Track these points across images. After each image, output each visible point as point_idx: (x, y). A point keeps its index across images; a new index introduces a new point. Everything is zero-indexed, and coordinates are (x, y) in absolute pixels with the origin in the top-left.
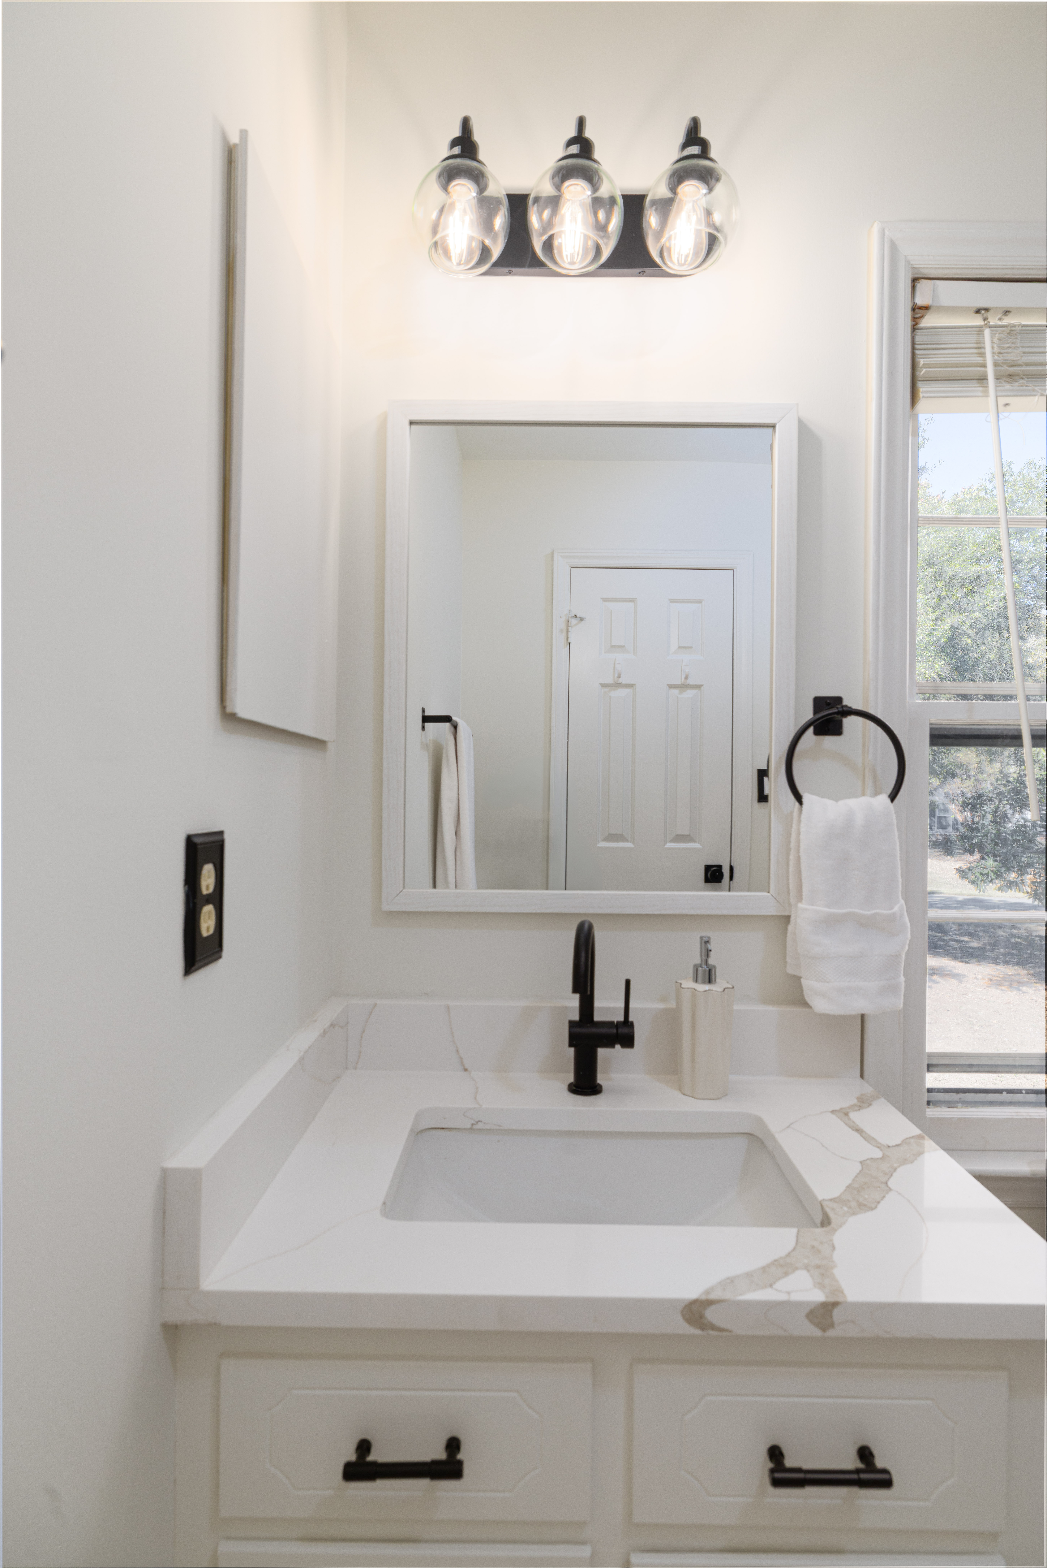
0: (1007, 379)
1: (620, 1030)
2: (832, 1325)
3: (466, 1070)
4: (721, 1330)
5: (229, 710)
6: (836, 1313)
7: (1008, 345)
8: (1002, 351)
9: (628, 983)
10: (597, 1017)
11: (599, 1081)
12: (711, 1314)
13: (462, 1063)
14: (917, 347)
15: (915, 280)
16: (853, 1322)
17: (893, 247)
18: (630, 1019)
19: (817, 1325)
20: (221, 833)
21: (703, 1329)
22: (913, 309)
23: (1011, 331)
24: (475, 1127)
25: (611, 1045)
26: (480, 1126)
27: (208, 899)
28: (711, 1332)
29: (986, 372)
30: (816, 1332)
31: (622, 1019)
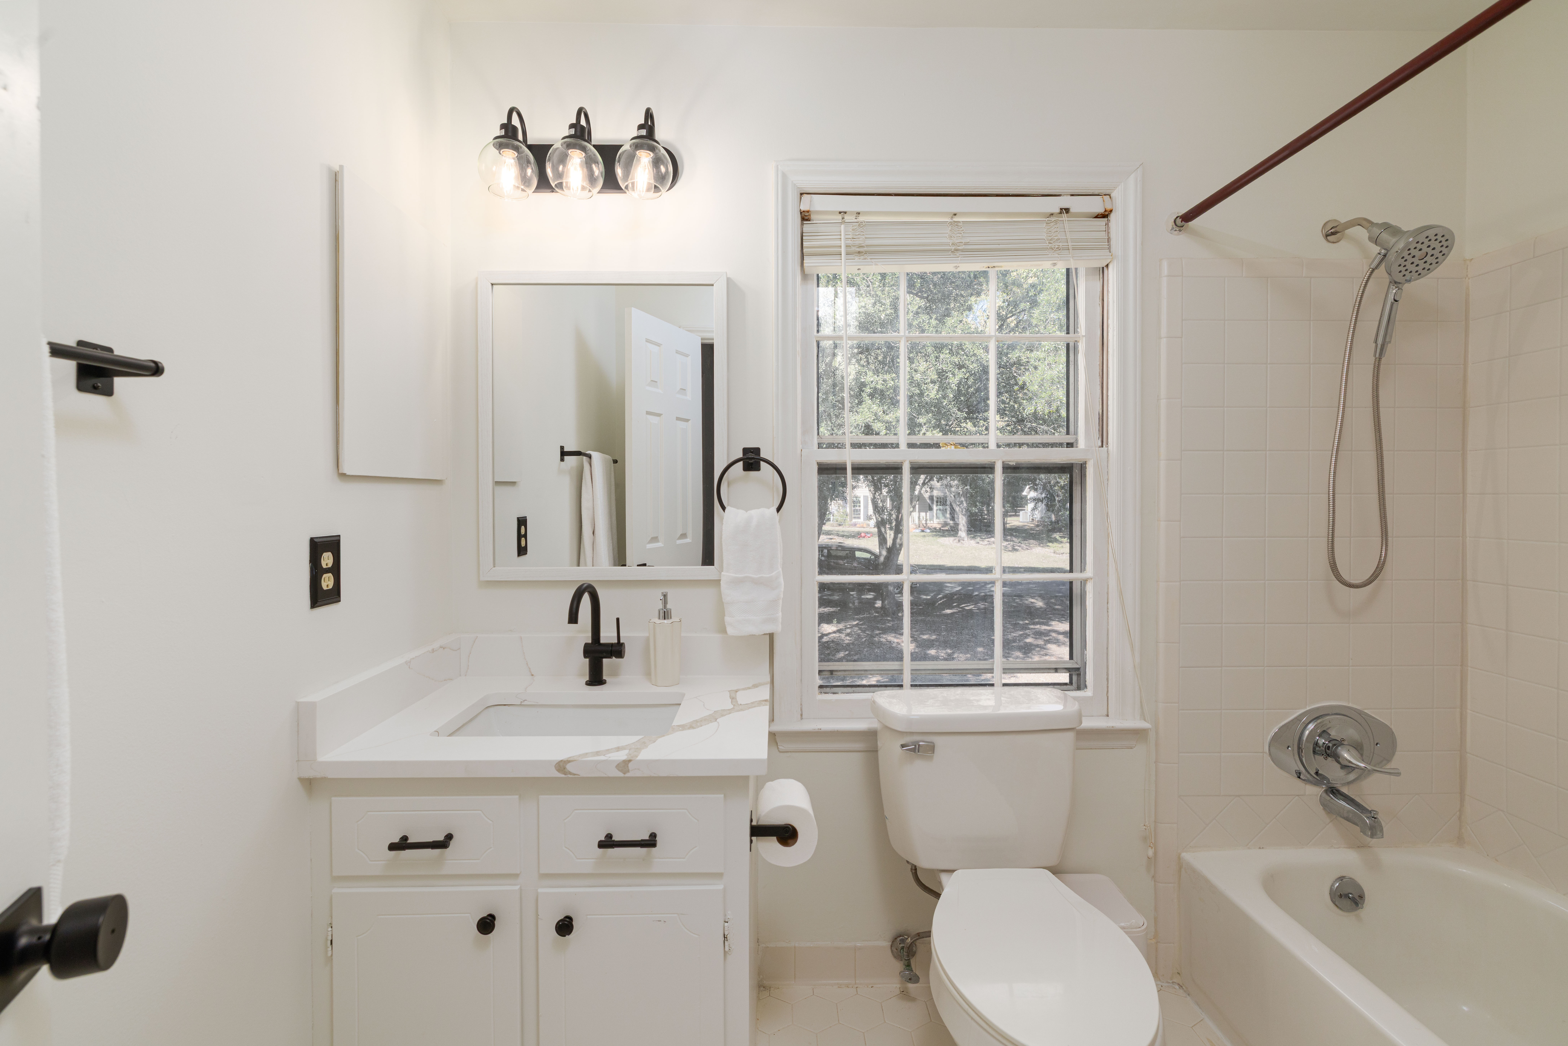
0: (857, 254)
1: (613, 648)
2: (628, 771)
3: (532, 675)
4: (575, 774)
5: (340, 471)
6: (630, 765)
7: (858, 233)
8: (855, 237)
9: (618, 620)
10: (602, 641)
11: (604, 678)
12: (569, 767)
13: (530, 671)
14: (804, 234)
15: (801, 194)
16: (639, 769)
17: (784, 176)
18: (621, 641)
19: (621, 771)
20: (339, 536)
21: (565, 775)
22: (801, 213)
23: (860, 224)
24: (522, 703)
25: (610, 657)
26: (525, 703)
27: (327, 571)
28: (569, 776)
29: (841, 251)
30: (621, 775)
31: (616, 641)
